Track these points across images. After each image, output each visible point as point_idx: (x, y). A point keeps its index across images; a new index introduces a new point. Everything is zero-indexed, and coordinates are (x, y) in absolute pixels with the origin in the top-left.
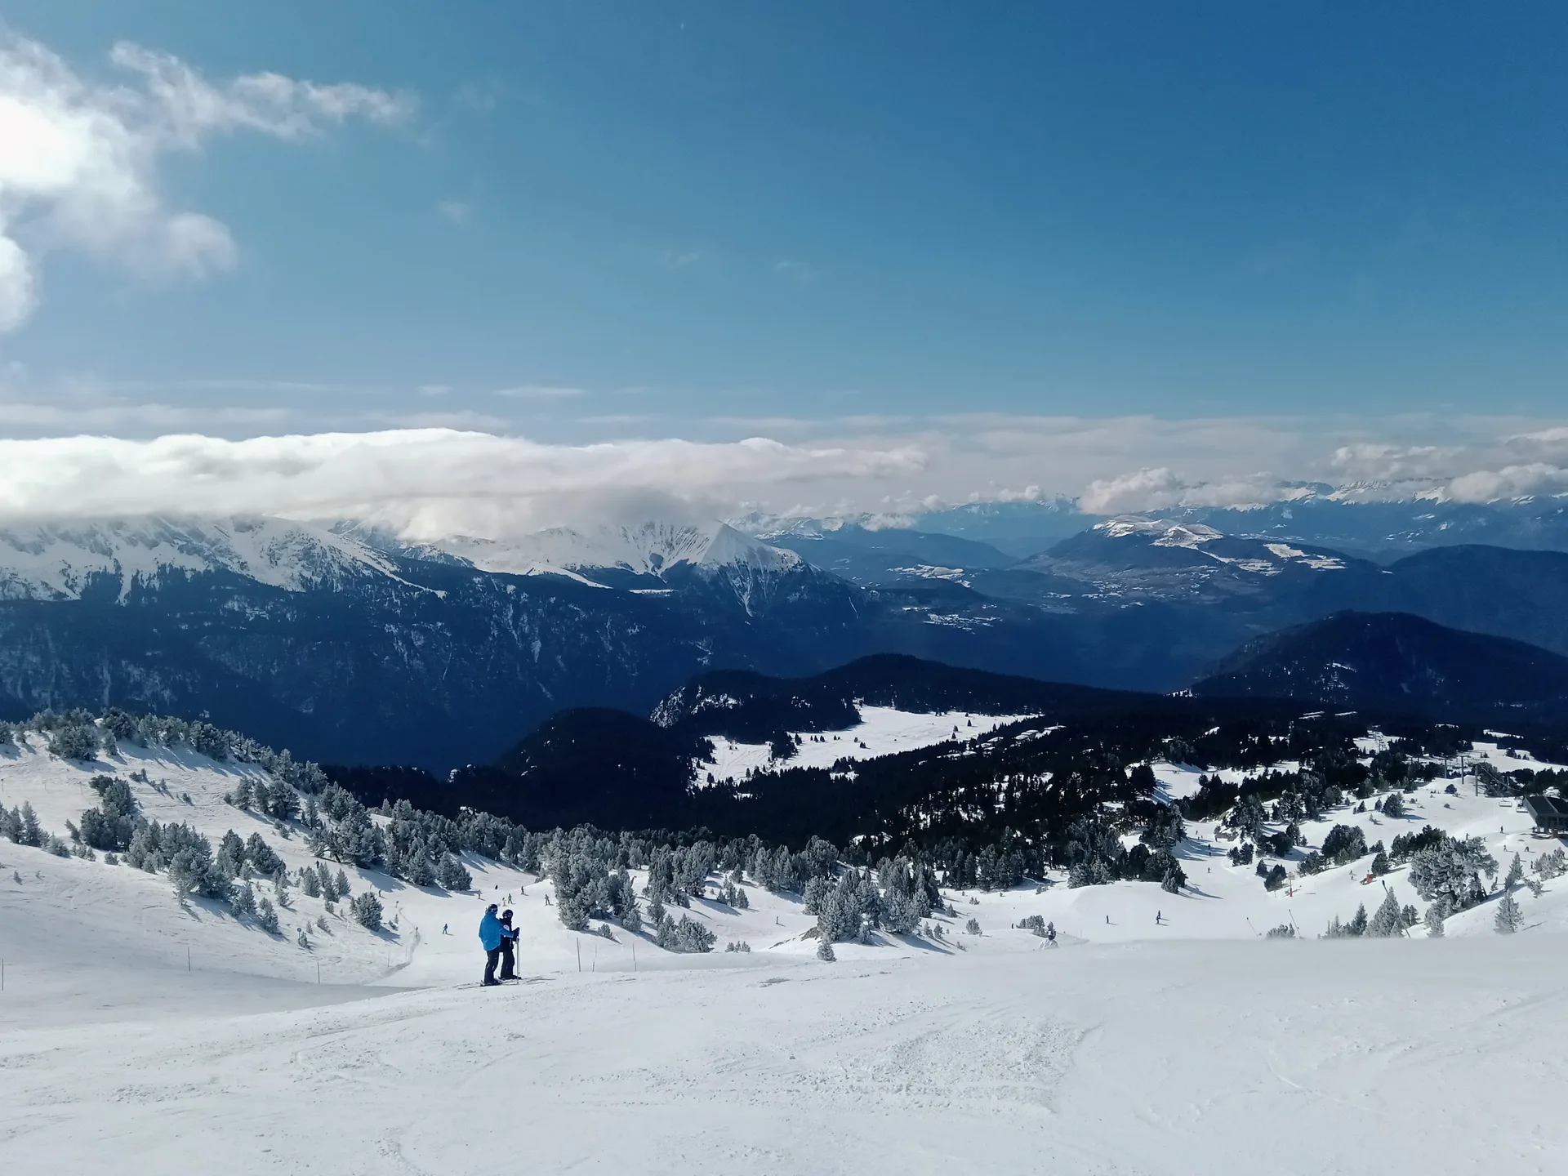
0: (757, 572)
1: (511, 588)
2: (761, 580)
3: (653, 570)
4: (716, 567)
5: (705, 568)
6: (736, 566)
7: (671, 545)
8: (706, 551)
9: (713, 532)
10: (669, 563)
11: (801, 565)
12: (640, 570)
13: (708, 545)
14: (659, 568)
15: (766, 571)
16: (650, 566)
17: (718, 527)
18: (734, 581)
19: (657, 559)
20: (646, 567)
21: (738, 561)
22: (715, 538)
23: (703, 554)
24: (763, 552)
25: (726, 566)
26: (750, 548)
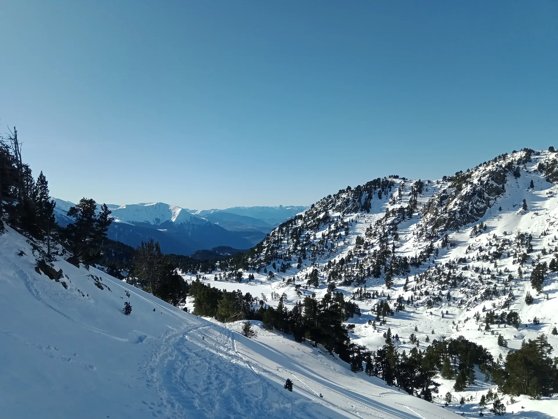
0: (193, 225)
1: (116, 226)
2: (195, 227)
3: (157, 223)
4: (179, 223)
5: (176, 223)
6: (186, 223)
7: (163, 215)
8: (176, 217)
9: (178, 211)
10: (163, 221)
11: (209, 223)
12: (153, 223)
13: (177, 216)
14: (159, 223)
15: (196, 225)
16: (156, 222)
17: (180, 209)
18: (186, 228)
19: (158, 220)
20: (154, 223)
21: (187, 222)
22: (179, 213)
23: (175, 219)
24: (195, 218)
25: (183, 223)
26: (191, 217)
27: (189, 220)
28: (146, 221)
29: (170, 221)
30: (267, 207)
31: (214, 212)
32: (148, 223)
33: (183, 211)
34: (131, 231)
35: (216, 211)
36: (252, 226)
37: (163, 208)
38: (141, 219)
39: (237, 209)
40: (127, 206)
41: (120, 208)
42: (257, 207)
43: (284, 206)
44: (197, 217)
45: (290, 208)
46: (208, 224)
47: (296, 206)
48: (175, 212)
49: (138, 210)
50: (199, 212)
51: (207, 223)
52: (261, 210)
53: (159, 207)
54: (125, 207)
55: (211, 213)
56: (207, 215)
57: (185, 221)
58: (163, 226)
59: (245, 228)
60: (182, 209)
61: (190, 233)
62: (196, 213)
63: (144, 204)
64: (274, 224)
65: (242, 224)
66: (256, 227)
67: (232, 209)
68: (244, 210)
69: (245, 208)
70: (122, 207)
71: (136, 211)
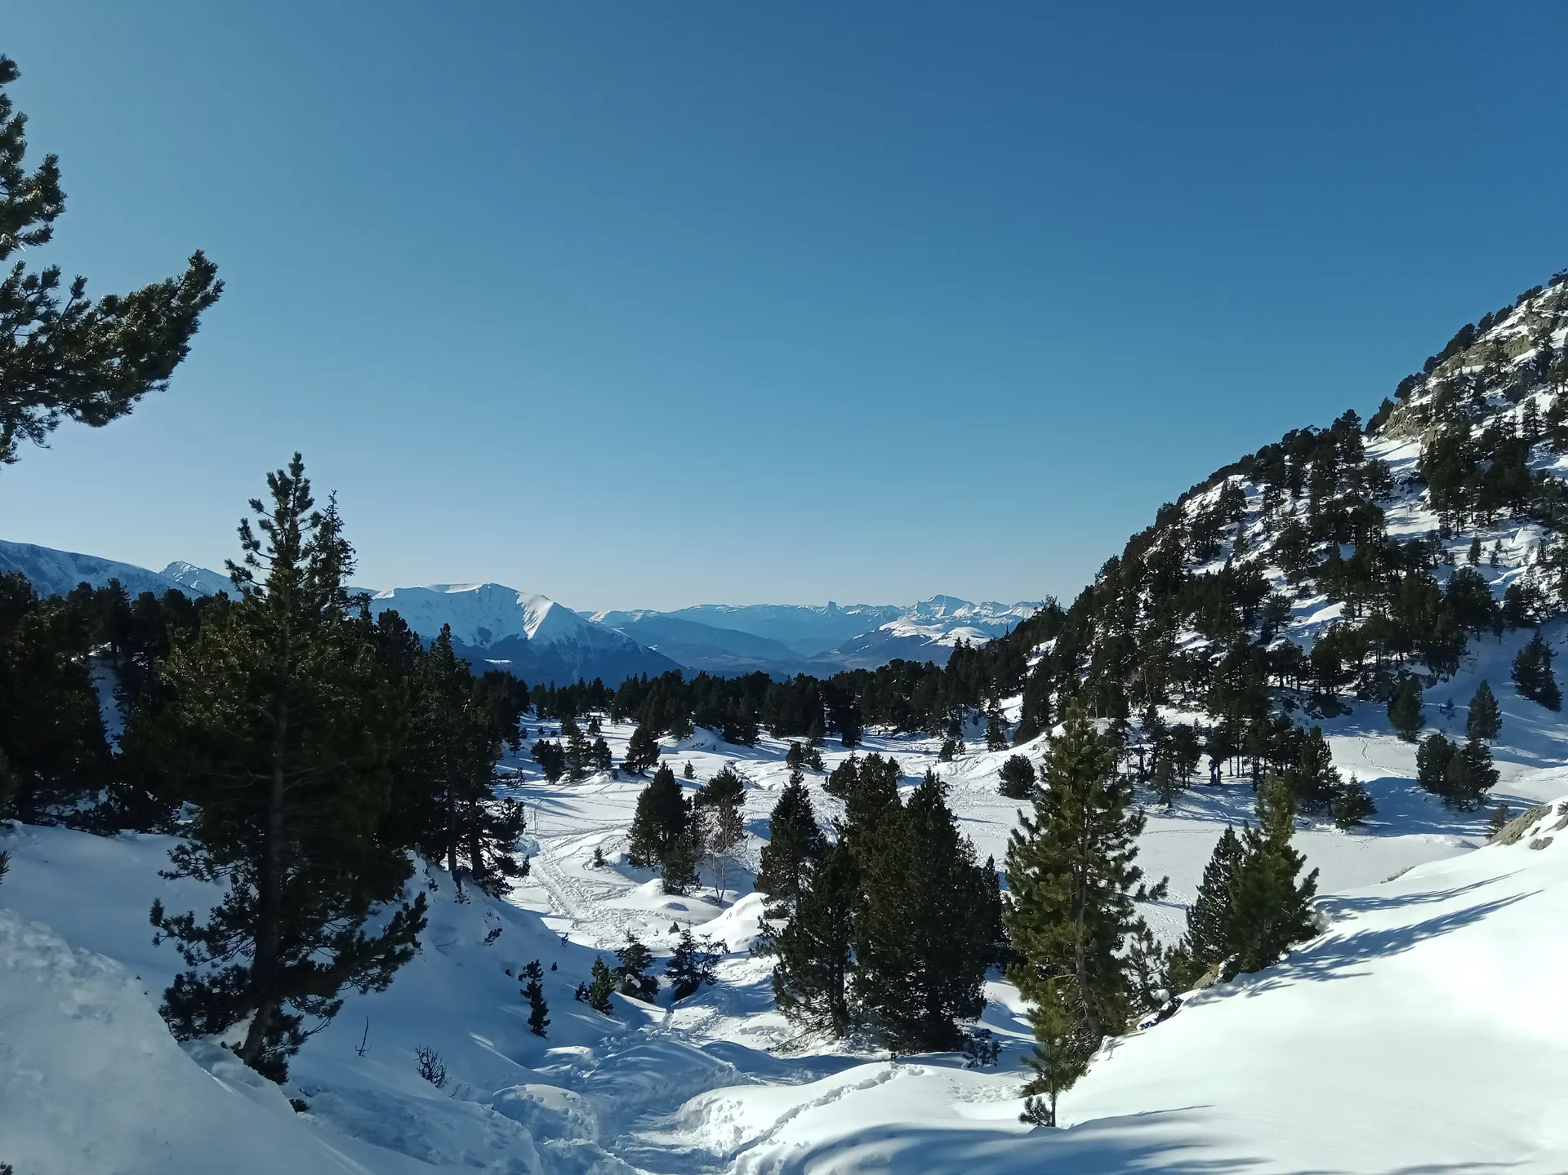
0: (586, 649)
2: (591, 656)
3: (481, 643)
4: (546, 643)
5: (537, 644)
6: (566, 643)
7: (499, 621)
8: (537, 627)
9: (543, 609)
10: (498, 637)
11: (630, 644)
12: (469, 643)
13: (539, 622)
14: (488, 642)
15: (595, 649)
16: (479, 639)
17: (548, 605)
18: (564, 657)
19: (484, 633)
20: (475, 640)
21: (568, 639)
22: (545, 616)
23: (534, 630)
24: (593, 630)
25: (556, 642)
26: (580, 626)
27: (574, 636)
29: (519, 638)
30: (793, 608)
31: (643, 617)
33: (558, 610)
35: (650, 615)
36: (753, 658)
37: (499, 599)
39: (709, 610)
40: (397, 591)
42: (765, 606)
43: (841, 604)
44: (596, 627)
45: (858, 611)
46: (628, 648)
47: (874, 605)
48: (533, 613)
49: (429, 604)
50: (602, 617)
51: (625, 645)
52: (774, 616)
53: (491, 594)
54: (392, 595)
55: (635, 619)
56: (624, 624)
57: (562, 637)
58: (500, 650)
59: (734, 663)
61: (575, 672)
62: (593, 616)
63: (448, 587)
64: (814, 654)
65: (724, 652)
66: (763, 661)
67: (693, 610)
68: (730, 613)
69: (731, 609)
70: (385, 595)
71: (423, 606)
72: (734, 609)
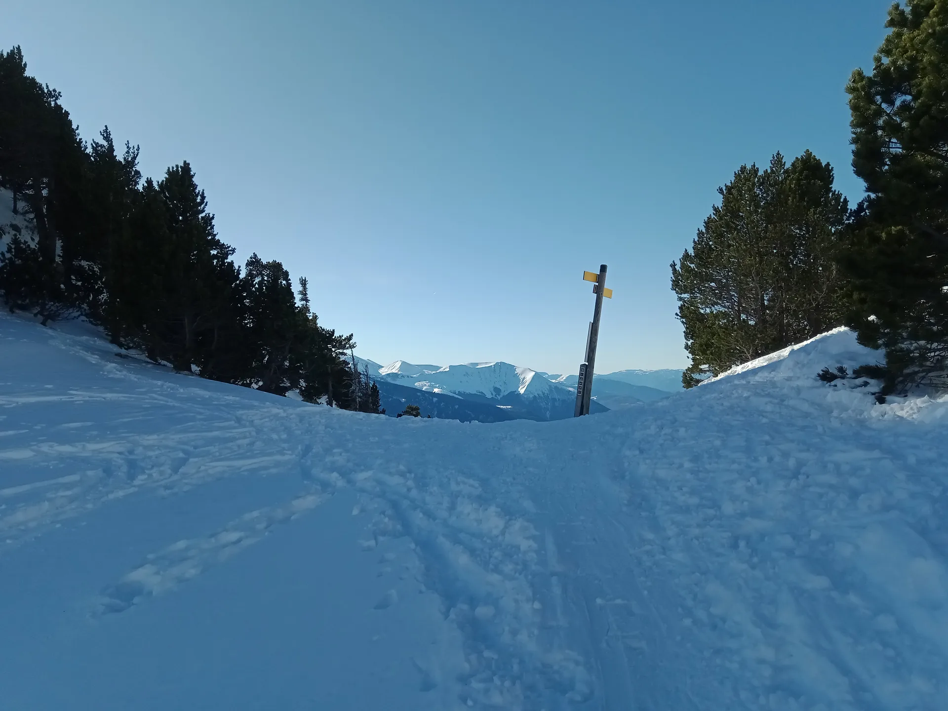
0: (554, 400)
1: (435, 399)
2: (557, 404)
3: (496, 396)
4: (531, 396)
5: (525, 396)
6: (542, 396)
7: (505, 383)
8: (526, 387)
9: (529, 376)
10: (505, 392)
12: (489, 396)
13: (527, 384)
14: (499, 395)
15: (559, 400)
16: (494, 394)
17: (533, 374)
18: (541, 404)
19: (497, 390)
20: (492, 395)
21: (544, 394)
22: (530, 380)
23: (524, 389)
24: (557, 389)
25: (537, 396)
26: (550, 386)
27: (546, 392)
28: (479, 392)
29: (516, 393)
32: (482, 395)
33: (538, 376)
34: (457, 407)
37: (505, 370)
38: (471, 388)
39: (630, 373)
40: (450, 367)
41: (441, 370)
44: (560, 387)
48: (524, 378)
49: (467, 373)
50: (564, 378)
52: (673, 377)
53: (500, 369)
54: (448, 370)
57: (540, 393)
58: (506, 400)
60: (536, 373)
61: (548, 412)
62: (558, 379)
63: (477, 364)
65: (638, 400)
67: (621, 373)
68: (644, 375)
69: (645, 372)
70: (444, 369)
71: (464, 375)
72: (647, 372)
